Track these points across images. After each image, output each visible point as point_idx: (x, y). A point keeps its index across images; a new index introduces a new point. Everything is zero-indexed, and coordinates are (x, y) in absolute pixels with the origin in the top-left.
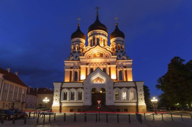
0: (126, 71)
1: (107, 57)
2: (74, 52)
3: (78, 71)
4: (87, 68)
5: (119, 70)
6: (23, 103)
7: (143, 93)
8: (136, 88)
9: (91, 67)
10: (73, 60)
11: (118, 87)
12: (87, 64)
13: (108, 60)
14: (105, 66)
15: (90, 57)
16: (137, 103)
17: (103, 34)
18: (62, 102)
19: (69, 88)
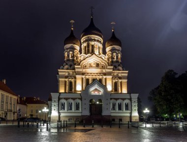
0: (121, 83)
1: (103, 67)
2: (68, 60)
3: (73, 80)
4: (82, 78)
5: (114, 81)
6: (14, 113)
7: (137, 104)
8: (130, 99)
9: (87, 77)
10: (67, 69)
11: (114, 99)
12: (83, 74)
13: (104, 71)
14: (101, 77)
15: (86, 66)
16: (131, 113)
17: (98, 41)
18: (60, 111)
19: (66, 99)
